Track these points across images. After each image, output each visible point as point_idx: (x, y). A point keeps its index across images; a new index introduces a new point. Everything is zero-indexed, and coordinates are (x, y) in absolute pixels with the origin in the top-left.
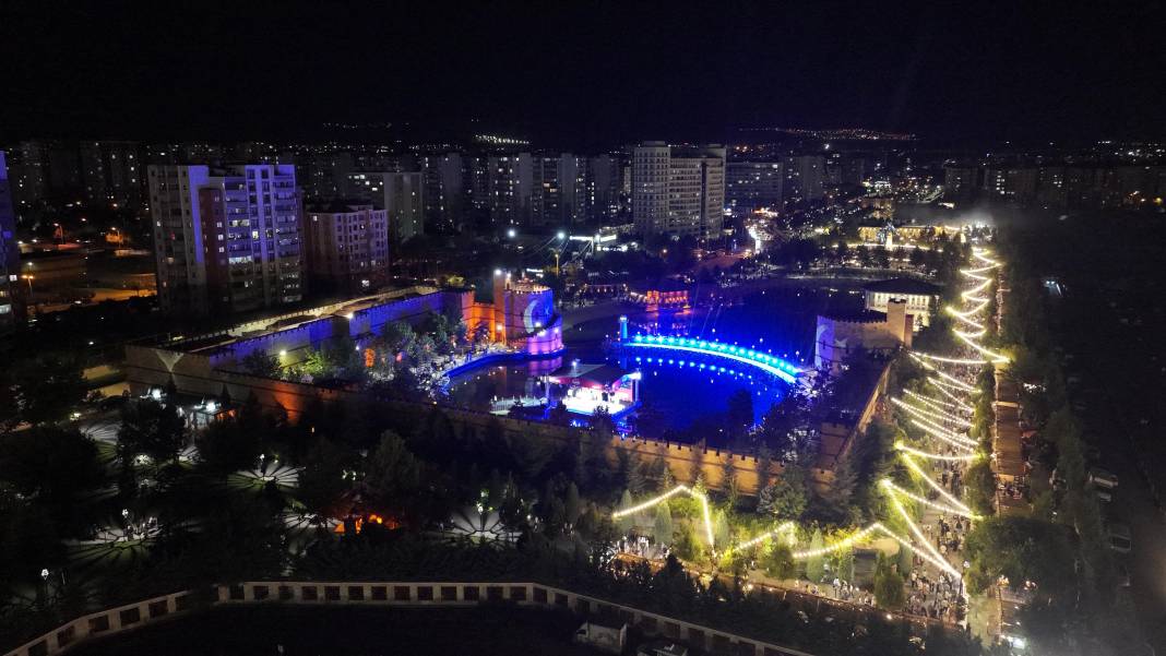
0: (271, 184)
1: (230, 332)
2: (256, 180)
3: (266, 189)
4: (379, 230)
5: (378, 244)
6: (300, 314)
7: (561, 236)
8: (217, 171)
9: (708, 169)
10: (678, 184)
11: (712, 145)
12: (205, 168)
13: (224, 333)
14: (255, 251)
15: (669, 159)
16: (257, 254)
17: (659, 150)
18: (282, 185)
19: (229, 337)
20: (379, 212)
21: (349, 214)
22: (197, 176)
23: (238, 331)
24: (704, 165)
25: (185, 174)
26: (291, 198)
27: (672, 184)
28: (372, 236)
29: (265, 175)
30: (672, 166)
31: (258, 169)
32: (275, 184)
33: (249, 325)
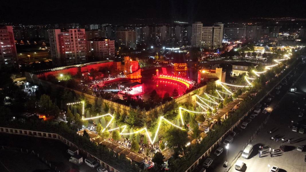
0: (77, 34)
1: (52, 70)
2: (73, 33)
3: (75, 35)
4: (112, 46)
5: (111, 49)
6: (73, 66)
7: (164, 48)
8: (63, 31)
9: (215, 30)
10: (205, 34)
11: (219, 23)
12: (60, 30)
13: (50, 70)
14: (73, 50)
15: (202, 27)
16: (73, 51)
17: (198, 24)
18: (80, 34)
19: (51, 71)
20: (112, 41)
21: (102, 42)
22: (57, 32)
23: (54, 69)
24: (213, 29)
25: (54, 31)
26: (82, 37)
27: (203, 34)
28: (109, 47)
29: (75, 31)
30: (203, 29)
31: (73, 30)
32: (78, 34)
33: (58, 68)
